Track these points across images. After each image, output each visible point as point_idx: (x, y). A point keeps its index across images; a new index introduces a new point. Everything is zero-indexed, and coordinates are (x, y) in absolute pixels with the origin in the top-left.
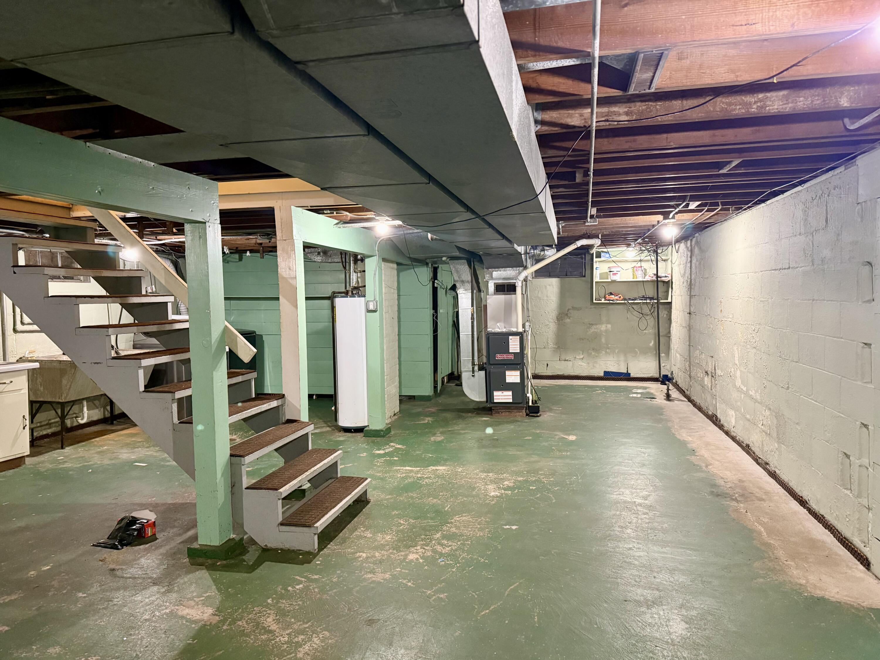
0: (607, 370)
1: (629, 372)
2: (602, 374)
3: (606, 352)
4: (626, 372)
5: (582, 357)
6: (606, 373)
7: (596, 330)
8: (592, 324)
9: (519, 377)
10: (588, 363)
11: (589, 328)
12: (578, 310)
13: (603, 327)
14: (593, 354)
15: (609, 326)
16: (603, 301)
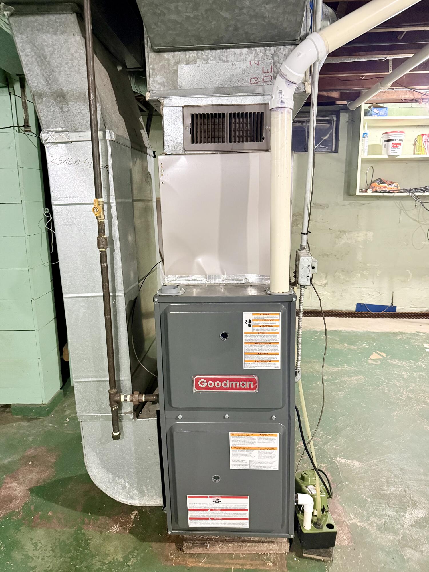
0: (361, 302)
1: (394, 305)
2: (353, 308)
3: (362, 275)
4: (389, 304)
5: (324, 282)
6: (359, 306)
7: (349, 241)
8: (344, 232)
9: (276, 453)
10: (334, 292)
11: (338, 237)
12: (323, 208)
13: (360, 236)
14: (342, 277)
15: (370, 234)
16: (370, 193)
